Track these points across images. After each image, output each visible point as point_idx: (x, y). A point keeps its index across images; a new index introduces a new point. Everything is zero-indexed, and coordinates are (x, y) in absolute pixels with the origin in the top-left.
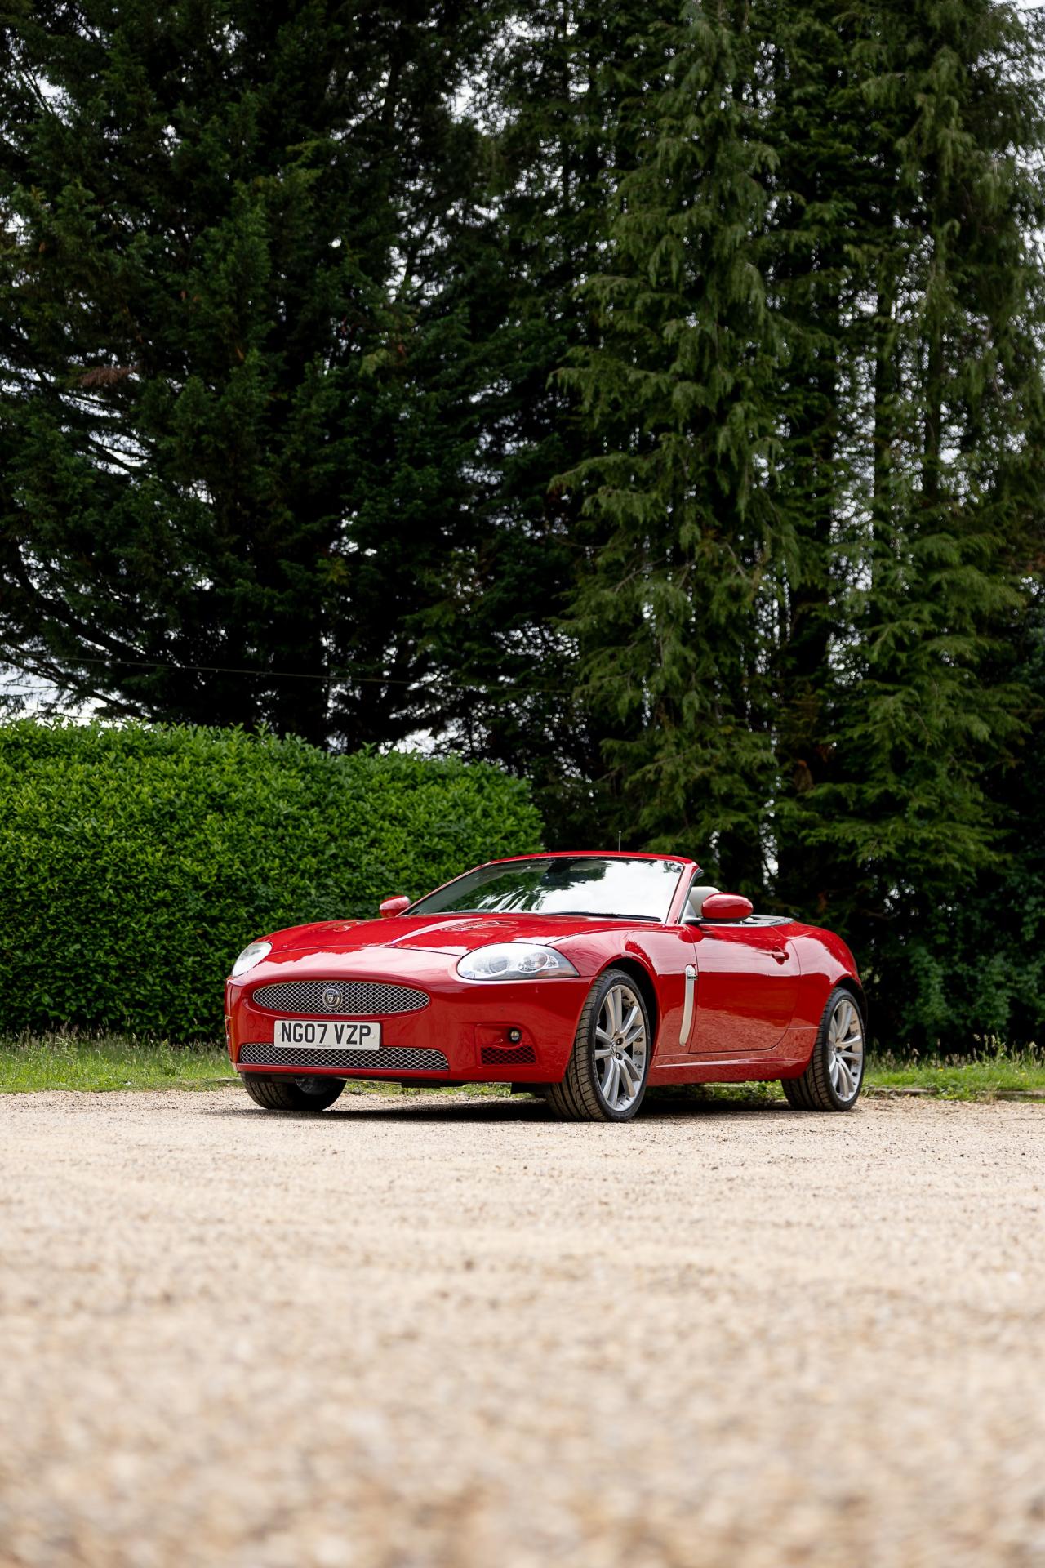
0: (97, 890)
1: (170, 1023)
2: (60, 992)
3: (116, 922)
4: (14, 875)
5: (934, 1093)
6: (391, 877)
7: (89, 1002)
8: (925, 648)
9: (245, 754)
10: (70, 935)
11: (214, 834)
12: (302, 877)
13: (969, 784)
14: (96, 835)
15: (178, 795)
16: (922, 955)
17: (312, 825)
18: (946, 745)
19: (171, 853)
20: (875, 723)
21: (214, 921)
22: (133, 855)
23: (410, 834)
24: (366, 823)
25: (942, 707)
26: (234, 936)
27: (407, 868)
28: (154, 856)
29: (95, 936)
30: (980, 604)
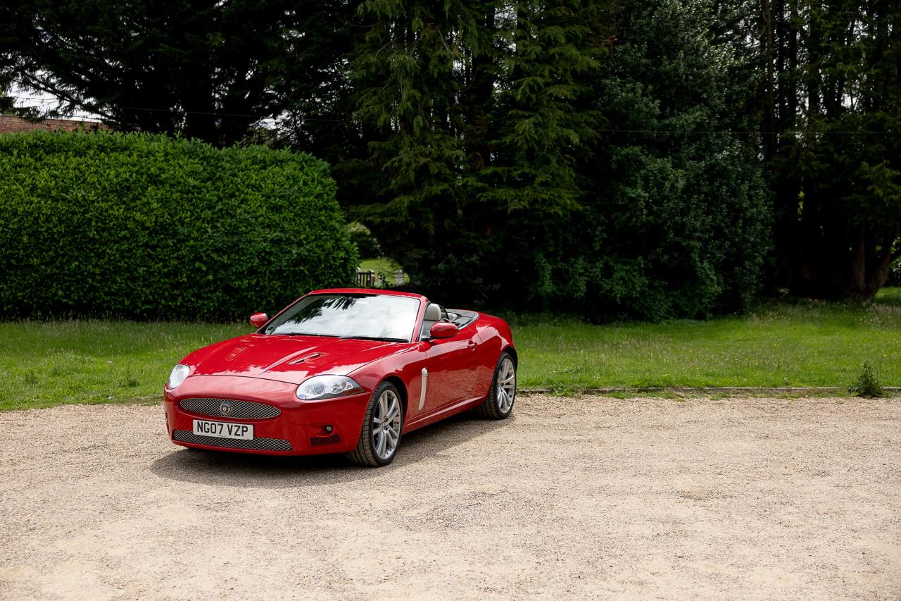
0: (87, 232)
1: (131, 303)
2: (68, 288)
3: (98, 249)
4: (38, 223)
5: (551, 392)
6: (253, 221)
7: (84, 293)
8: (546, 92)
9: (169, 150)
10: (72, 257)
11: (152, 198)
12: (203, 222)
13: (568, 168)
14: (84, 199)
15: (131, 176)
16: (541, 259)
17: (208, 192)
18: (555, 147)
19: (128, 210)
20: (518, 135)
21: (154, 248)
22: (107, 211)
23: (263, 196)
24: (238, 190)
25: (554, 126)
26: (166, 256)
27: (262, 216)
28: (119, 211)
29: (87, 257)
30: (576, 67)
